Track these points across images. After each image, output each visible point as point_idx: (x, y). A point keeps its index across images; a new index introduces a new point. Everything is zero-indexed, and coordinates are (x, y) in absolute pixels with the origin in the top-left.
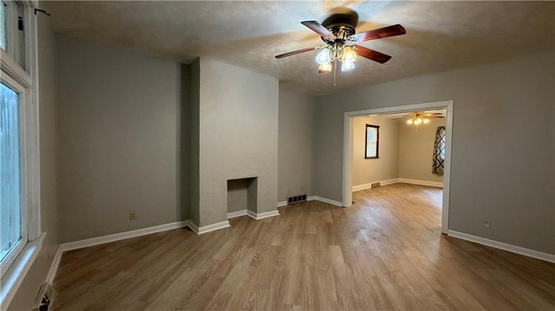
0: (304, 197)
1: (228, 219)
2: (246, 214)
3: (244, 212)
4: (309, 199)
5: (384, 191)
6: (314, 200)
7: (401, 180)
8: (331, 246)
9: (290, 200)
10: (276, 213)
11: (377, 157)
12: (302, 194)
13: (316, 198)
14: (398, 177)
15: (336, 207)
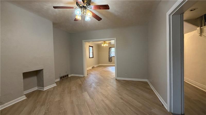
0: (67, 75)
1: (25, 95)
2: (37, 89)
3: (36, 88)
4: (69, 76)
5: (96, 69)
6: (72, 76)
7: (100, 65)
8: (83, 93)
9: (61, 78)
10: (55, 85)
11: (93, 57)
12: (66, 74)
13: (72, 75)
14: (99, 64)
15: (81, 77)
